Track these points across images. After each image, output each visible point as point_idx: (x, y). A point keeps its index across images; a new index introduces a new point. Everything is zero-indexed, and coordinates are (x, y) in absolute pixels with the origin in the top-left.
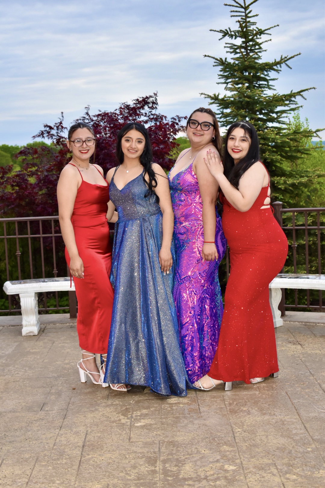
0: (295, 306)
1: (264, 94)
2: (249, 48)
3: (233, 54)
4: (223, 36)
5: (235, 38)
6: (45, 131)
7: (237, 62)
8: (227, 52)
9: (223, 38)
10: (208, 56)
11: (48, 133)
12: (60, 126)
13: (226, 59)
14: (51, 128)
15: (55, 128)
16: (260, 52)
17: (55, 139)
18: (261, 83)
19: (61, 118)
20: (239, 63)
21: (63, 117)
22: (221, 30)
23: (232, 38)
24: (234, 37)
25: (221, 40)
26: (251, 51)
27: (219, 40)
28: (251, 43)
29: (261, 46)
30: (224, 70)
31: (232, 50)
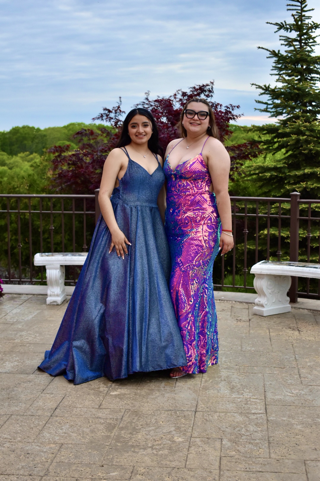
0: (306, 293)
1: (316, 87)
2: (304, 41)
3: (287, 46)
4: (278, 28)
5: (290, 32)
6: (104, 114)
7: (289, 55)
8: (282, 45)
9: (278, 30)
10: (262, 48)
11: (107, 116)
12: (118, 110)
13: (279, 51)
14: (110, 111)
15: (114, 111)
16: (313, 45)
17: (113, 122)
18: (313, 75)
19: (119, 102)
20: (291, 56)
21: (121, 101)
22: (276, 23)
23: (287, 31)
24: (289, 30)
25: (276, 33)
26: (306, 44)
27: (275, 32)
28: (305, 36)
29: (315, 39)
30: (277, 62)
31: (286, 43)
